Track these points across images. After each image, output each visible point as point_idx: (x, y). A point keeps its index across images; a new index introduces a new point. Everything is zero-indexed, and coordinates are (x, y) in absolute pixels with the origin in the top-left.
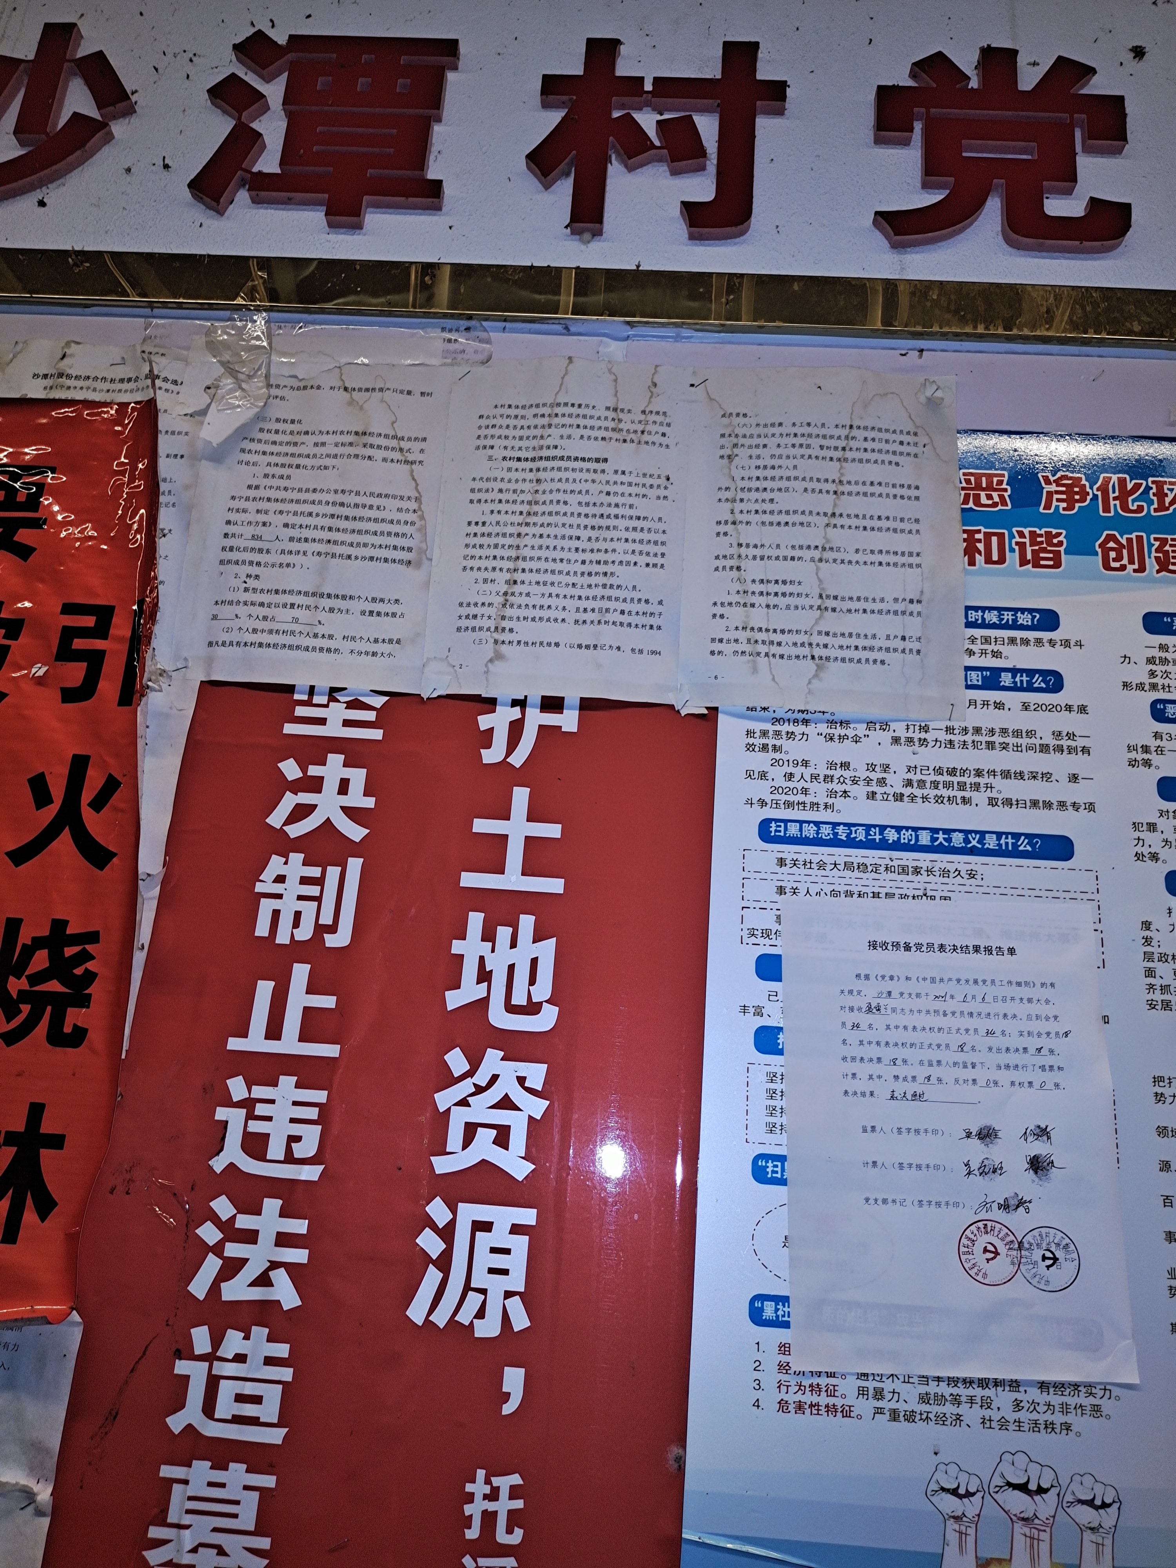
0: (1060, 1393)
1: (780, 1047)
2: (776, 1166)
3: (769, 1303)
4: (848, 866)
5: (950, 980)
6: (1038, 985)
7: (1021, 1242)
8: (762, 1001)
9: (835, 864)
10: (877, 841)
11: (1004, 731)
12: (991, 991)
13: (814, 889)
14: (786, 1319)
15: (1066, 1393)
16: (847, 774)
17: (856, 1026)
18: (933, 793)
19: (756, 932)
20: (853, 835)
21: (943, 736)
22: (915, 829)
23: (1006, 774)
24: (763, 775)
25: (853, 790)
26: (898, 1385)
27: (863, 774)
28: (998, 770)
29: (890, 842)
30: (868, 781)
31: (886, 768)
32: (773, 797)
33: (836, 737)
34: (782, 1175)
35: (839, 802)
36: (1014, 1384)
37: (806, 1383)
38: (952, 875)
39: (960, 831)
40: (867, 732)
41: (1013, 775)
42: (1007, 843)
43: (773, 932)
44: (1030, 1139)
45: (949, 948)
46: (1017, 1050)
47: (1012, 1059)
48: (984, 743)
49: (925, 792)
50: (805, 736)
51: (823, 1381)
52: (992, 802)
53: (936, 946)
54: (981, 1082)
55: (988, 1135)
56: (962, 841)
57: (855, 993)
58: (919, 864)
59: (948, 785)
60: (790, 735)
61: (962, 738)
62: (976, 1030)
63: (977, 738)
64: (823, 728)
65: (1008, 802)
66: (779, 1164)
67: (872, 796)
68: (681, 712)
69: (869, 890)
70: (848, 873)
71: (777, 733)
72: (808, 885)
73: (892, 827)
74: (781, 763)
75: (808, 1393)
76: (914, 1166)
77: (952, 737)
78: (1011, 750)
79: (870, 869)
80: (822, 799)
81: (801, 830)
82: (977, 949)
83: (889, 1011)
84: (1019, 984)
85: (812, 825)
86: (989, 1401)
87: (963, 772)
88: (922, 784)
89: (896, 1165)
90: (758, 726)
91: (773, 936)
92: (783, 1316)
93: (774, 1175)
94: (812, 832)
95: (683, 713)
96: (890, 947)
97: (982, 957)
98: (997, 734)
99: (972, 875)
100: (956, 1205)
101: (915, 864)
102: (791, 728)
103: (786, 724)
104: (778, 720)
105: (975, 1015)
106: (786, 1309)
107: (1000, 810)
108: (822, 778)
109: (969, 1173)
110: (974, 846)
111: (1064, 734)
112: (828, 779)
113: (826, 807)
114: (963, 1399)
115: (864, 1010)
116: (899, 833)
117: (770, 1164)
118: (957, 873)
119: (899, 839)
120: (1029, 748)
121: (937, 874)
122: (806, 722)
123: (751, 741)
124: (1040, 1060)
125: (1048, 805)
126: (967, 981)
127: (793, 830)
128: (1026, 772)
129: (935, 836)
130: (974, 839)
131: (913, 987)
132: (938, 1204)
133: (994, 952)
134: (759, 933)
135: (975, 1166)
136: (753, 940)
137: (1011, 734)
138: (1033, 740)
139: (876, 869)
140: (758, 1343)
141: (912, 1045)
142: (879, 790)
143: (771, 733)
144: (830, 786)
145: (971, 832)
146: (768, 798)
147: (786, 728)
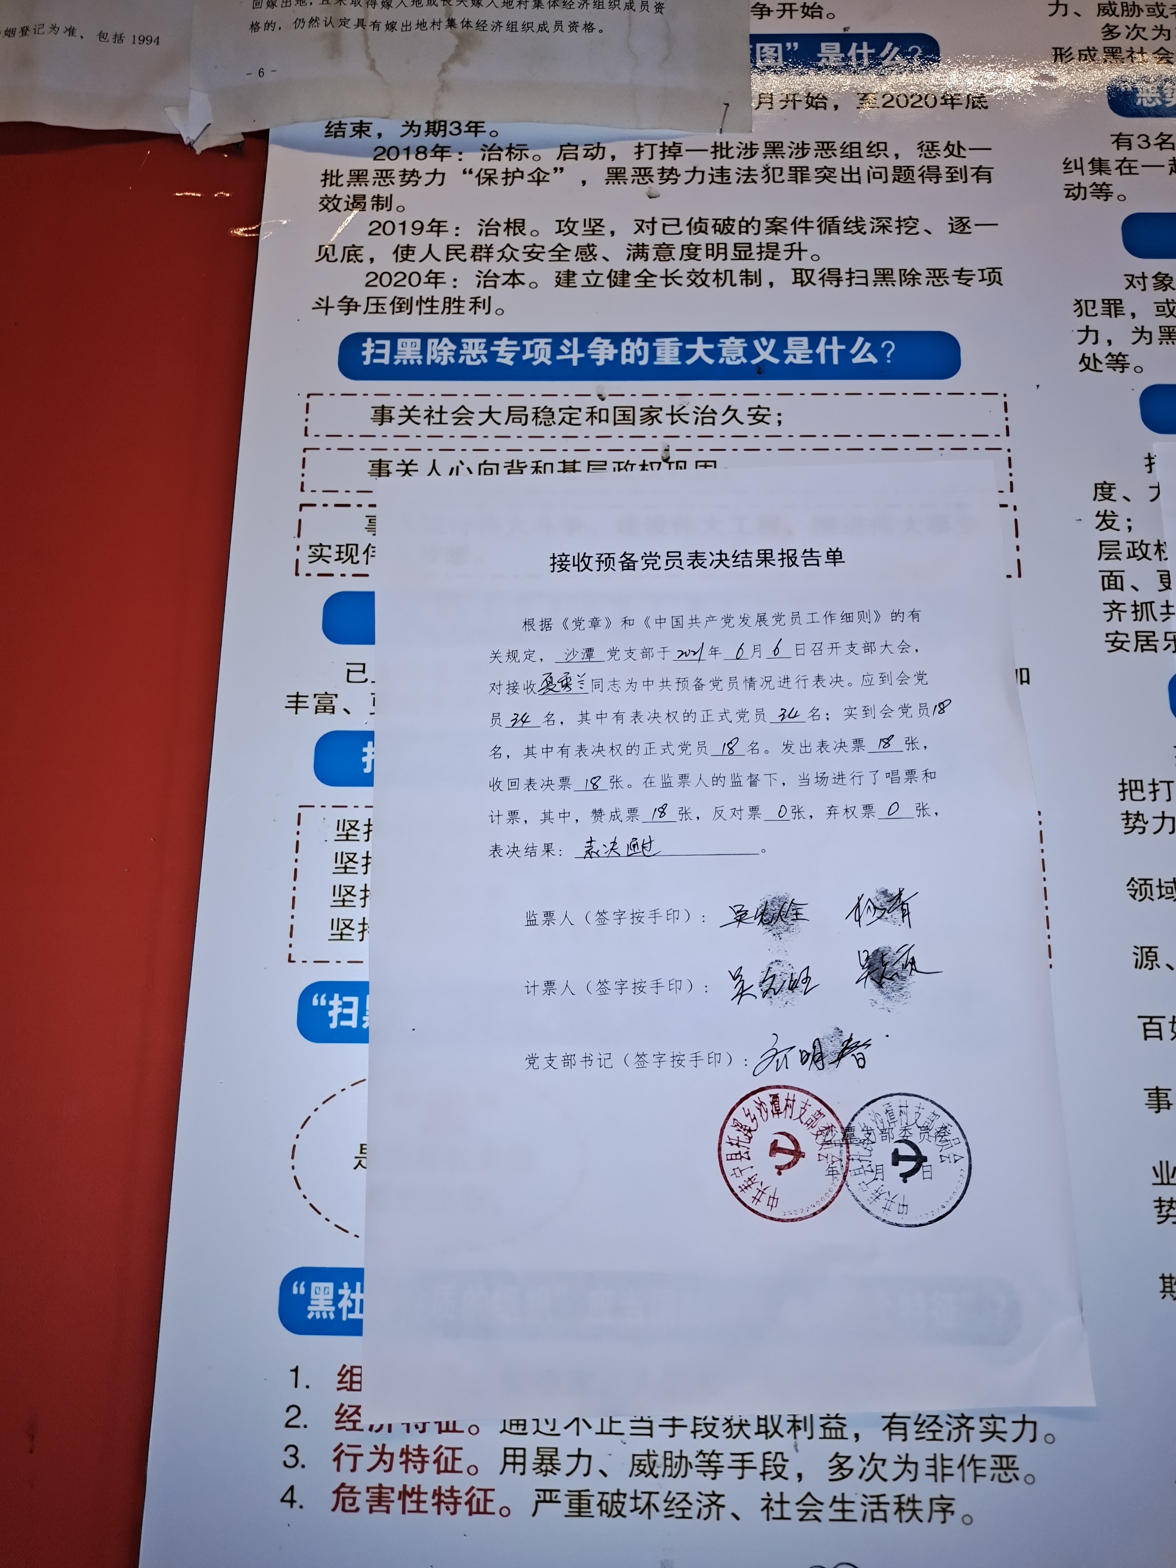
0: (930, 1435)
1: (367, 770)
2: (349, 1005)
3: (322, 1285)
4: (516, 414)
5: (711, 618)
6: (886, 616)
7: (848, 1128)
8: (334, 683)
9: (490, 413)
10: (575, 363)
11: (825, 147)
12: (791, 634)
13: (445, 462)
14: (356, 1315)
15: (943, 1435)
16: (518, 241)
17: (519, 720)
18: (685, 267)
19: (326, 551)
20: (527, 356)
21: (707, 162)
22: (650, 337)
23: (829, 225)
24: (352, 253)
25: (529, 270)
26: (589, 1441)
27: (549, 239)
28: (813, 217)
29: (600, 363)
30: (560, 252)
31: (595, 226)
32: (372, 292)
33: (500, 175)
34: (360, 1022)
35: (501, 295)
36: (834, 1424)
37: (394, 1446)
38: (719, 419)
39: (738, 335)
40: (560, 163)
41: (842, 226)
42: (829, 353)
43: (362, 549)
44: (867, 917)
45: (710, 558)
46: (842, 745)
47: (832, 763)
48: (786, 171)
49: (671, 266)
50: (439, 178)
51: (431, 1441)
52: (801, 277)
53: (685, 557)
54: (769, 810)
55: (781, 915)
56: (740, 353)
57: (521, 656)
58: (655, 402)
59: (715, 251)
60: (410, 177)
61: (744, 164)
62: (760, 713)
63: (773, 162)
64: (475, 160)
65: (833, 276)
66: (355, 1000)
67: (567, 279)
68: (195, 146)
69: (555, 458)
70: (514, 428)
71: (384, 176)
72: (436, 454)
73: (604, 335)
74: (389, 228)
75: (398, 1468)
76: (630, 985)
77: (725, 163)
78: (838, 180)
79: (558, 417)
80: (468, 290)
81: (424, 351)
82: (765, 557)
83: (588, 686)
84: (847, 617)
85: (446, 340)
86: (779, 1461)
87: (746, 225)
88: (664, 251)
89: (594, 987)
90: (345, 164)
91: (361, 557)
92: (351, 1310)
93: (344, 1023)
94: (445, 354)
95: (199, 149)
96: (593, 565)
97: (776, 571)
98: (812, 153)
99: (759, 416)
100: (714, 1058)
101: (647, 402)
102: (411, 164)
103: (403, 157)
104: (386, 151)
105: (759, 682)
106: (357, 1296)
107: (818, 292)
108: (468, 251)
109: (741, 994)
110: (765, 360)
111: (941, 146)
112: (481, 252)
113: (475, 304)
114: (726, 1461)
115: (536, 689)
116: (618, 346)
117: (336, 1002)
118: (730, 414)
119: (618, 357)
120: (873, 175)
121: (691, 418)
122: (441, 151)
123: (331, 191)
124: (887, 761)
125: (910, 277)
126: (744, 619)
127: (409, 352)
128: (867, 220)
129: (688, 347)
130: (765, 348)
131: (637, 638)
132: (678, 1060)
133: (800, 561)
134: (333, 553)
135: (752, 978)
136: (321, 566)
137: (838, 152)
138: (882, 161)
139: (570, 416)
140: (296, 1370)
141: (630, 748)
142: (581, 268)
143: (371, 174)
144: (484, 266)
145: (758, 335)
146: (360, 295)
147: (402, 163)
